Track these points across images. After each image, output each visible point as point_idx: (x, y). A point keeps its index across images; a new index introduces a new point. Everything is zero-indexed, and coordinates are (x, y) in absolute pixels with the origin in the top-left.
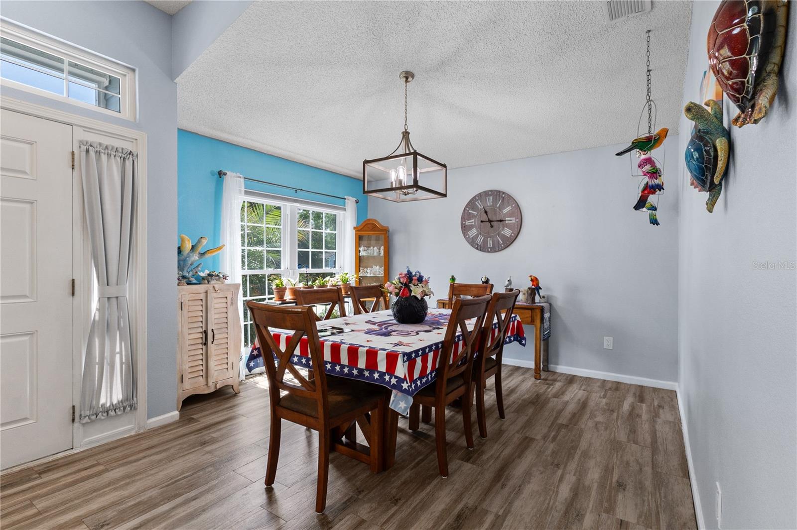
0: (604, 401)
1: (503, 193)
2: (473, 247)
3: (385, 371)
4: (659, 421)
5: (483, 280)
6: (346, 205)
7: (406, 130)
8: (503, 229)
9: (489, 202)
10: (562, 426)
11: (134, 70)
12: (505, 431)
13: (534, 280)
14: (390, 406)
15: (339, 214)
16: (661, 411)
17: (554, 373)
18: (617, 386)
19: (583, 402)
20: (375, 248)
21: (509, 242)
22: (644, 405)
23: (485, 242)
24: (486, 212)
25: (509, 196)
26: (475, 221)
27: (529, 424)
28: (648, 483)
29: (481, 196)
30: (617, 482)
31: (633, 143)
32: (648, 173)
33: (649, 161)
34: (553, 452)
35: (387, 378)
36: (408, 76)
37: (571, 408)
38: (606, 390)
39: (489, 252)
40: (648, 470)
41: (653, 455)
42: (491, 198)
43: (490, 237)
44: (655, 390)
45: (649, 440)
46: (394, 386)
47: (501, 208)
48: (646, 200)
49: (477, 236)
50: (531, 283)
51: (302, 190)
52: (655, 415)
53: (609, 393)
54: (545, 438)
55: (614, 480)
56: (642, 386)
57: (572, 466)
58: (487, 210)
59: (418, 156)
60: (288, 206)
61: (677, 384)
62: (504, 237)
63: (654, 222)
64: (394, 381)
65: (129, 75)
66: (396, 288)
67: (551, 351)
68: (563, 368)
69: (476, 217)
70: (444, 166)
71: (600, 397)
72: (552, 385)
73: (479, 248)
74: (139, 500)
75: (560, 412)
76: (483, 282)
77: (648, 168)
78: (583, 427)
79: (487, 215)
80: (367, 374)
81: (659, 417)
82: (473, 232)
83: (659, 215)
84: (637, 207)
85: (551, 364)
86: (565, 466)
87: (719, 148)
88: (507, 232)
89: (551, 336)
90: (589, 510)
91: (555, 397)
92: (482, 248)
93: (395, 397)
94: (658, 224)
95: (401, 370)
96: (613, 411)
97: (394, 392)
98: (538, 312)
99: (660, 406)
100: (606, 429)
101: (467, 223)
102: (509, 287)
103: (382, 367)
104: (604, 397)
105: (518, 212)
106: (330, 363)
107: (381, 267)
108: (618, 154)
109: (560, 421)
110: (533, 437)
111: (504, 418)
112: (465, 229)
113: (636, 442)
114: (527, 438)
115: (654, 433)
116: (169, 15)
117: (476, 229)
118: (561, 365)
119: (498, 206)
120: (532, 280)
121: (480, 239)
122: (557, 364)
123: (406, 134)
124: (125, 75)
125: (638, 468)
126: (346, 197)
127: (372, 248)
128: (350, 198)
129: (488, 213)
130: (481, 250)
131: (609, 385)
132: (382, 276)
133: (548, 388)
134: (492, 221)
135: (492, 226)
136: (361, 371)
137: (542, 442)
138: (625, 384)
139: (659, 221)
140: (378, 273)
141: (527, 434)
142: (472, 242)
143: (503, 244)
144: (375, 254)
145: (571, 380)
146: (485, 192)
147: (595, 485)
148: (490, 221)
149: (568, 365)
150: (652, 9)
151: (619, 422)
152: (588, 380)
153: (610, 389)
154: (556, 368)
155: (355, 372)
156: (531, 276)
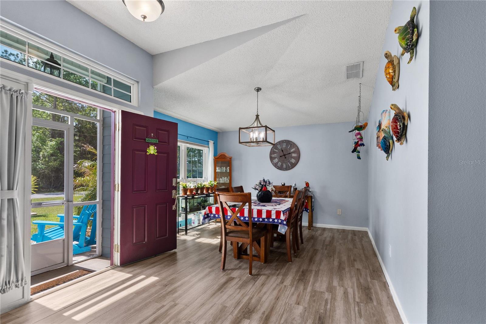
0: (340, 236)
1: (291, 142)
2: (276, 167)
3: (275, 218)
4: (363, 241)
5: (283, 184)
6: (209, 145)
7: (257, 114)
8: (291, 159)
9: (284, 145)
10: (327, 245)
11: (138, 82)
12: (305, 248)
13: (307, 184)
14: (278, 231)
15: (205, 150)
16: (363, 238)
17: (316, 227)
18: (344, 231)
19: (332, 237)
20: (224, 168)
21: (293, 165)
22: (356, 237)
23: (282, 165)
24: (282, 151)
25: (294, 143)
26: (277, 155)
27: (313, 245)
28: (364, 259)
29: (280, 143)
30: (353, 259)
31: (355, 128)
32: (359, 138)
33: (359, 134)
34: (327, 253)
35: (276, 221)
36: (258, 90)
37: (328, 239)
38: (340, 232)
39: (284, 170)
40: (363, 255)
41: (363, 251)
42: (285, 144)
43: (284, 163)
44: (359, 231)
45: (361, 247)
46: (280, 223)
47: (290, 149)
48: (356, 149)
49: (278, 162)
50: (305, 185)
51: (191, 137)
52: (361, 240)
53: (341, 233)
54: (322, 249)
55: (352, 259)
56: (354, 230)
57: (336, 256)
58: (283, 150)
59: (267, 128)
60: (183, 146)
61: (367, 228)
62: (291, 163)
63: (359, 158)
64: (280, 221)
65: (136, 85)
66: (259, 187)
67: (314, 217)
68: (319, 225)
69: (277, 153)
70: (274, 131)
71: (338, 235)
72: (317, 232)
73: (279, 168)
74: (172, 277)
75: (324, 241)
76: (282, 185)
77: (359, 136)
78: (335, 245)
79: (283, 152)
80: (266, 220)
81: (363, 240)
82: (276, 160)
83: (361, 155)
84: (353, 152)
85: (314, 223)
86: (334, 256)
87: (390, 143)
88: (293, 161)
89: (314, 210)
90: (346, 267)
91: (320, 236)
92: (281, 168)
93: (280, 227)
94: (360, 159)
95: (282, 217)
96: (345, 239)
97: (280, 225)
98: (310, 198)
99: (362, 237)
100: (344, 245)
101: (273, 156)
102: (295, 187)
103: (274, 216)
104: (340, 235)
105: (298, 151)
106: (247, 217)
107: (227, 177)
108: (349, 132)
109: (326, 244)
110: (317, 249)
111: (303, 244)
112: (272, 159)
113: (356, 248)
114: (315, 250)
115: (362, 245)
116: (152, 55)
117: (278, 159)
118: (319, 223)
119: (288, 148)
120: (306, 184)
121: (280, 164)
122: (317, 223)
123: (257, 116)
124: (133, 84)
125: (359, 255)
126: (209, 141)
127: (222, 168)
128: (211, 141)
129: (283, 151)
130: (280, 170)
131: (340, 231)
132: (228, 182)
133: (316, 233)
134: (286, 155)
135: (285, 158)
136: (264, 219)
137: (322, 250)
138: (347, 230)
139: (361, 158)
140: (226, 181)
141: (315, 248)
142: (275, 165)
143: (291, 166)
144: (224, 171)
145: (324, 229)
146: (282, 141)
147: (346, 261)
148: (284, 155)
149: (321, 223)
150: (362, 77)
151: (349, 243)
152: (331, 229)
153: (341, 232)
154: (316, 225)
155: (261, 220)
156: (306, 182)
